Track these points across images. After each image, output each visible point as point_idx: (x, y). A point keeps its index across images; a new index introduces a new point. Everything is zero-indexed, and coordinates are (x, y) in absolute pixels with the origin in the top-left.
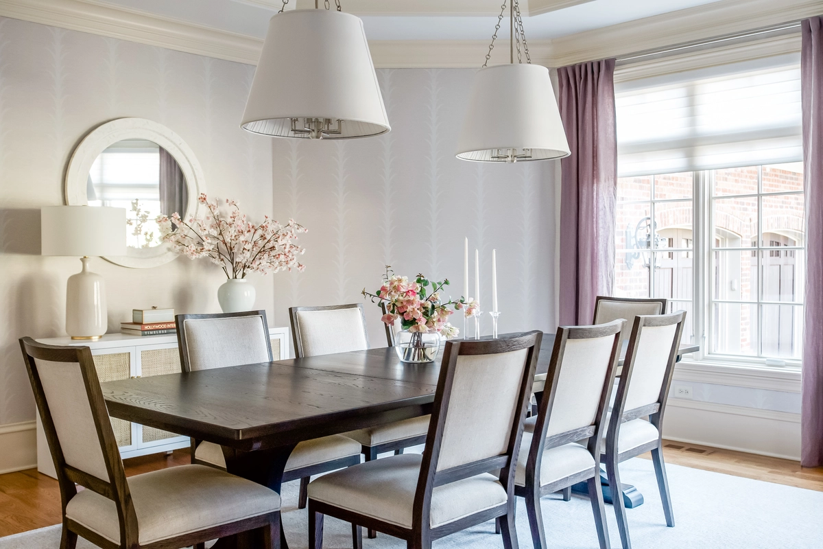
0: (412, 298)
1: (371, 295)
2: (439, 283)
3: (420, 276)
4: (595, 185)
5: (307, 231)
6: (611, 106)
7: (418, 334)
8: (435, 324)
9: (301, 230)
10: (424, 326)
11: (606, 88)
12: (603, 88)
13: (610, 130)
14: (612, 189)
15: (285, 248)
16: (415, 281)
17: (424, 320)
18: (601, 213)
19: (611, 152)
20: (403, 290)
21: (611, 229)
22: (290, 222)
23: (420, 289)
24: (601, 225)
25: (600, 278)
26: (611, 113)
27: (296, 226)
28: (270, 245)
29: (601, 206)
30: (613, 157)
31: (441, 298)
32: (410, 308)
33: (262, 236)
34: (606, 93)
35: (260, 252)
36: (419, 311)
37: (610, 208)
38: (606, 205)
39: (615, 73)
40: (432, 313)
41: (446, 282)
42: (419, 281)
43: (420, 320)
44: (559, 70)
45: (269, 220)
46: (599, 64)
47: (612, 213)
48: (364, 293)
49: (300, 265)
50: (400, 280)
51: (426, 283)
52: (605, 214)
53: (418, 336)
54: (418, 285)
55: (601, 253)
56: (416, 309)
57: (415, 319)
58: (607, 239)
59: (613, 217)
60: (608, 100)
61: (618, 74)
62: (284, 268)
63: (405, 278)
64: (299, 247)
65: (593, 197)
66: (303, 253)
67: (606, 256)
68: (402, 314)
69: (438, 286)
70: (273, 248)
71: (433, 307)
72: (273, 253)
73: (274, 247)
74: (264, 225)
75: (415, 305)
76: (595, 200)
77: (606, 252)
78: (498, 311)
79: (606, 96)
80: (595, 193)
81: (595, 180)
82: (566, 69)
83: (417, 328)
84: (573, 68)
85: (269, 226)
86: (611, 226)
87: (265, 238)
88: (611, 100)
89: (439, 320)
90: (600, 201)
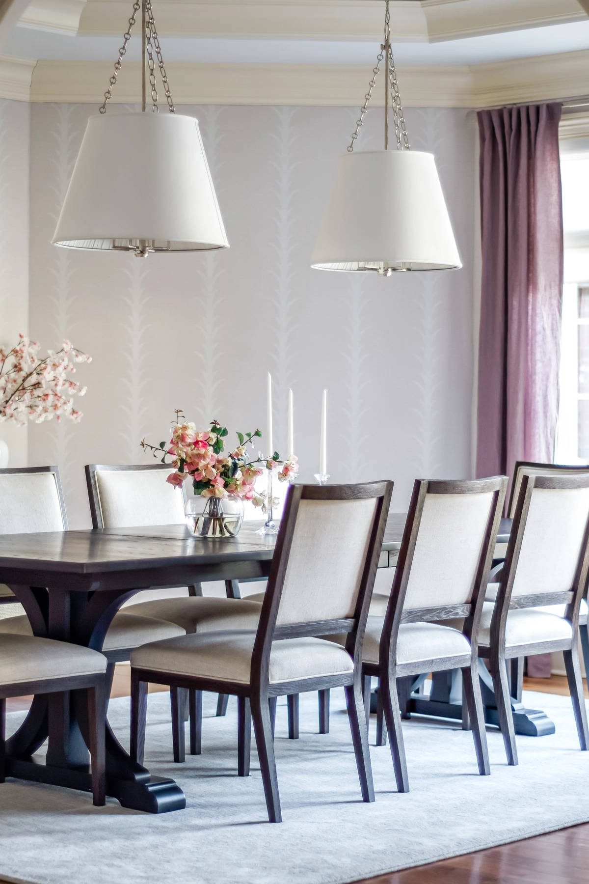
0: (202, 451)
1: (152, 448)
2: (248, 435)
3: (215, 423)
4: (531, 295)
5: (91, 359)
6: (555, 175)
7: (214, 501)
8: (239, 489)
9: (81, 359)
10: (222, 489)
11: (548, 147)
12: (544, 148)
13: (554, 211)
14: (555, 302)
15: (56, 385)
16: (210, 429)
17: (220, 482)
18: (539, 338)
19: (555, 245)
20: (189, 440)
21: (554, 363)
22: (65, 345)
23: (215, 440)
24: (538, 356)
25: (537, 437)
26: (555, 185)
27: (74, 353)
28: (33, 379)
29: (539, 328)
30: (557, 252)
31: (248, 454)
32: (202, 463)
33: (16, 366)
34: (548, 154)
35: (18, 390)
36: (214, 470)
37: (552, 330)
38: (546, 326)
39: (561, 123)
40: (233, 474)
41: (257, 434)
42: (214, 430)
43: (215, 481)
44: (480, 114)
45: (26, 340)
46: (538, 109)
47: (555, 337)
48: (143, 445)
49: (74, 412)
50: (185, 428)
51: (225, 432)
52: (544, 339)
53: (215, 504)
54: (213, 436)
55: (538, 400)
56: (210, 466)
57: (210, 480)
58: (548, 379)
59: (557, 345)
60: (550, 166)
61: (564, 126)
62: (50, 416)
63: (192, 425)
64: (78, 384)
65: (527, 313)
66: (83, 393)
67: (546, 405)
68: (192, 473)
69: (246, 438)
70: (37, 385)
71: (235, 465)
72: (38, 392)
73: (39, 383)
74: (18, 348)
75: (208, 460)
76: (530, 318)
77: (545, 397)
78: (327, 473)
79: (548, 159)
80: (530, 307)
81: (531, 287)
82: (489, 113)
83: (213, 492)
84: (500, 112)
85: (25, 349)
86: (553, 357)
87: (20, 370)
88: (555, 166)
89: (244, 483)
90: (538, 319)
